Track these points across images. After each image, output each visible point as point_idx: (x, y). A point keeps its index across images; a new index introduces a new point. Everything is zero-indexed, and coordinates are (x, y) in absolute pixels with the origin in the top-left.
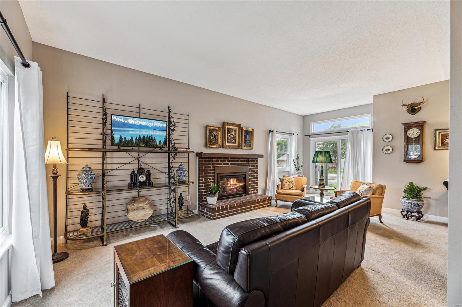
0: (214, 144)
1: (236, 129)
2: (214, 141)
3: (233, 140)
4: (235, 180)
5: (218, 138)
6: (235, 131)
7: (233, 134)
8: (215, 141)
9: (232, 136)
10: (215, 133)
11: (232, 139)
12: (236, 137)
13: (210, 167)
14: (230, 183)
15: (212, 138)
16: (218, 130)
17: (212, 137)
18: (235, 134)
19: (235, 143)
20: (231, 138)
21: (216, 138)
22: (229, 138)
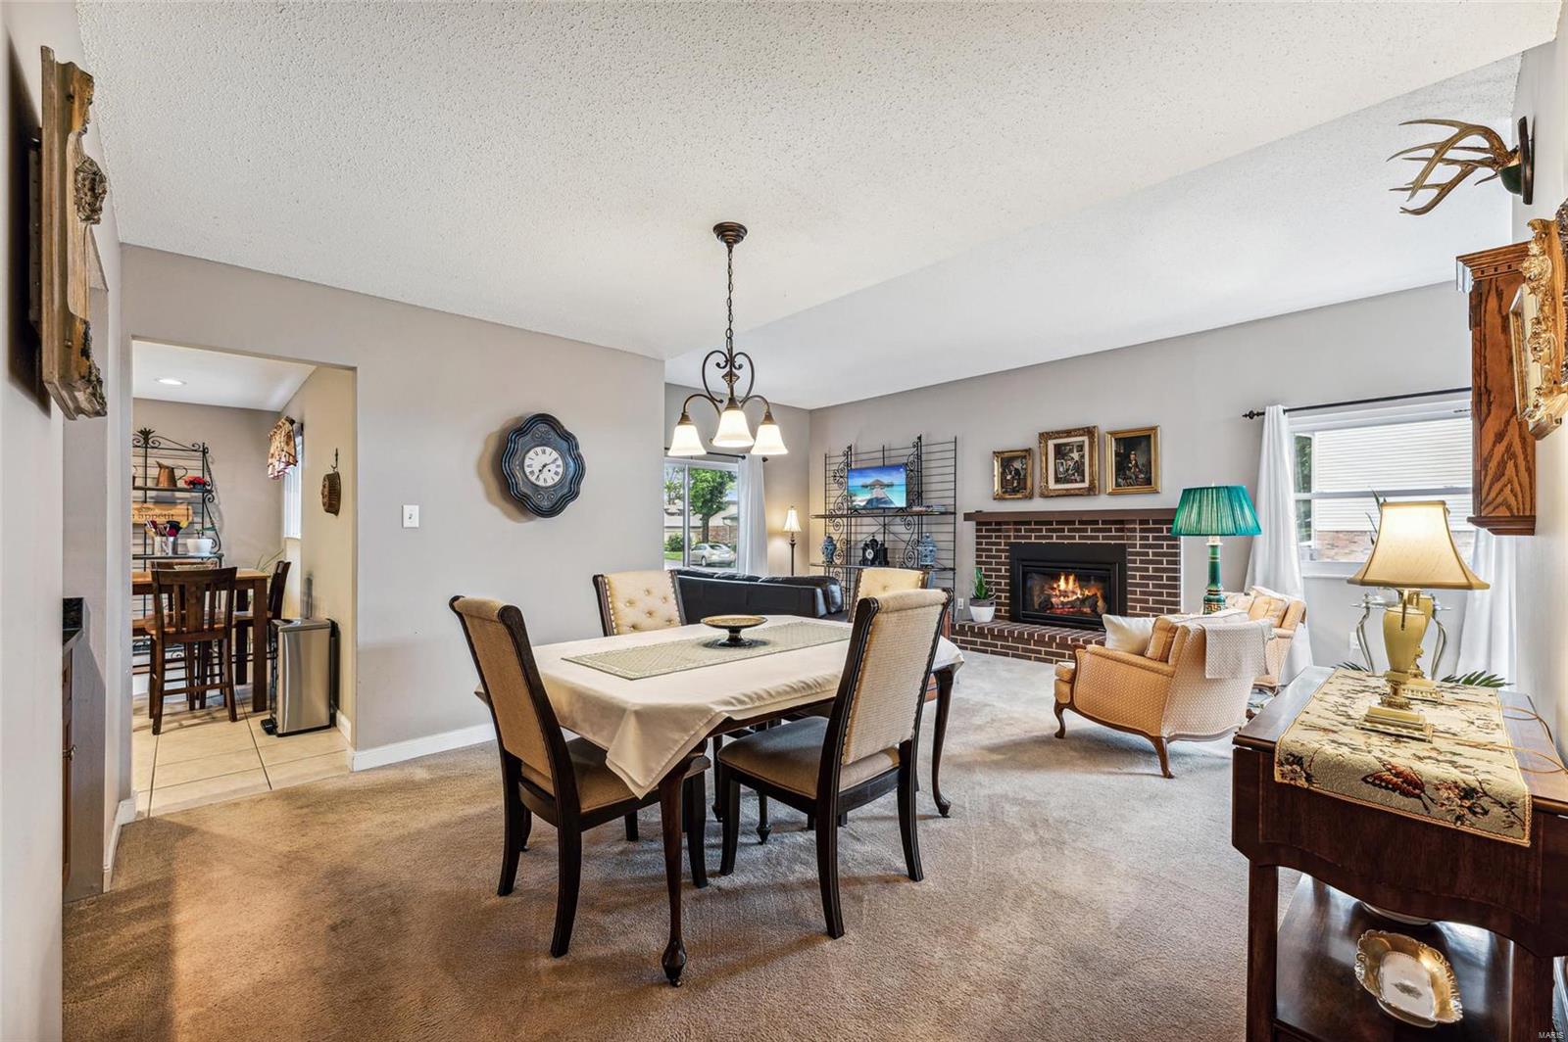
0: (1015, 491)
1: (1083, 442)
2: (1015, 485)
3: (1073, 474)
4: (1071, 578)
5: (1025, 476)
6: (1081, 448)
7: (1073, 458)
8: (1019, 483)
9: (1069, 463)
10: (1017, 465)
11: (1070, 472)
12: (1083, 464)
13: (999, 544)
14: (1059, 586)
15: (1009, 477)
16: (1025, 457)
17: (1011, 474)
18: (1082, 457)
19: (1083, 481)
20: (1068, 470)
21: (1022, 477)
22: (1061, 469)
